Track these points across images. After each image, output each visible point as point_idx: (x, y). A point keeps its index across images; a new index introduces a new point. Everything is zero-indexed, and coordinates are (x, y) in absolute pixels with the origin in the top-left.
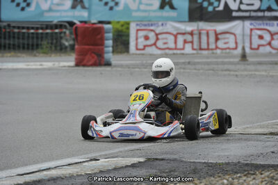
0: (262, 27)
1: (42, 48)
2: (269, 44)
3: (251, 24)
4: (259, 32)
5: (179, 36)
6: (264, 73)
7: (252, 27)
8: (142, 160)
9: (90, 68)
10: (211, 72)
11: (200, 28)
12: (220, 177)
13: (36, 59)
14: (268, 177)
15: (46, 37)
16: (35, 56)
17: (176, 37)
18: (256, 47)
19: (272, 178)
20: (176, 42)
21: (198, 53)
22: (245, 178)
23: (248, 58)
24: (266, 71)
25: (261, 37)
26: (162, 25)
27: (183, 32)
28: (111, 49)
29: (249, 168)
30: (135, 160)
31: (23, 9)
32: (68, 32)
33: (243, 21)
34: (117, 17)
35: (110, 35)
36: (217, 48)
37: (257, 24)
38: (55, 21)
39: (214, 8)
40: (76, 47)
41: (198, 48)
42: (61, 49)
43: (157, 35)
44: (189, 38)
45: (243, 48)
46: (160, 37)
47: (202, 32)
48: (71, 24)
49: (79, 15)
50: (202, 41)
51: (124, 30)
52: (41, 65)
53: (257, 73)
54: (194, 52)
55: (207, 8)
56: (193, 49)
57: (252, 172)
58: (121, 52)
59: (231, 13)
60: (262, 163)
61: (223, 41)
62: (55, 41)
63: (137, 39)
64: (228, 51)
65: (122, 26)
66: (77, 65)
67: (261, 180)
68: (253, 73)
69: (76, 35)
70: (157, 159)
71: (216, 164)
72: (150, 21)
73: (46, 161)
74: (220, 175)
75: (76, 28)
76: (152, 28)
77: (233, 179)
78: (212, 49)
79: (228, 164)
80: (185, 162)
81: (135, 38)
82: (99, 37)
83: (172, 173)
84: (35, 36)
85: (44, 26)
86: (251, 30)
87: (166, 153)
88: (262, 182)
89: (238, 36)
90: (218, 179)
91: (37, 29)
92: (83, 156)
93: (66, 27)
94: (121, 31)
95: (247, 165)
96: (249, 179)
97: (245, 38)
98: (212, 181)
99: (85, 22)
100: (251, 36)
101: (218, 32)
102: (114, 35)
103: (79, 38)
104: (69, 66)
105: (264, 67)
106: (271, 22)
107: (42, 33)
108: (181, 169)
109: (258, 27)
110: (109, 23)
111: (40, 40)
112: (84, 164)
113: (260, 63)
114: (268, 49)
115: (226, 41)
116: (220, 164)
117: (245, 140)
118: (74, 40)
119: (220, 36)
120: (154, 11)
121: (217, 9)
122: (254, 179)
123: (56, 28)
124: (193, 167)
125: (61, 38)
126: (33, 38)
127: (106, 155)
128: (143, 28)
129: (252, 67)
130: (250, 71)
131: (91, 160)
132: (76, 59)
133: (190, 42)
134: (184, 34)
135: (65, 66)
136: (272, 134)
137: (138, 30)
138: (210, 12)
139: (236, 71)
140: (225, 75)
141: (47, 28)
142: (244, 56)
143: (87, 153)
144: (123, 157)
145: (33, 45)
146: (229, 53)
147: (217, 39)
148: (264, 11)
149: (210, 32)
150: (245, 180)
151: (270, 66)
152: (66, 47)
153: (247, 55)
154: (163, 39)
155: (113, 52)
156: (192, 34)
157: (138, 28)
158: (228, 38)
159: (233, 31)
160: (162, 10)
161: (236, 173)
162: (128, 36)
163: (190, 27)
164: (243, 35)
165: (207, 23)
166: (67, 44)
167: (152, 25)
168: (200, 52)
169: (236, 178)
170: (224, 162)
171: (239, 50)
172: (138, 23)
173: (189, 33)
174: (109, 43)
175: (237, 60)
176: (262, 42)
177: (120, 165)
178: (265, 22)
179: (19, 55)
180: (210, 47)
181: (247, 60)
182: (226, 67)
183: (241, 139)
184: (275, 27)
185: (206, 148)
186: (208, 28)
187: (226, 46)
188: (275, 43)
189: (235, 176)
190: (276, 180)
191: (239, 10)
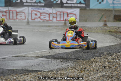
0: (37, 10)
2: (40, 17)
3: (32, 9)
4: (35, 12)
6: (36, 30)
7: (32, 10)
11: (9, 10)
12: (13, 75)
14: (33, 76)
19: (35, 76)
21: (8, 21)
23: (30, 23)
25: (36, 14)
27: (2, 11)
29: (26, 72)
33: (29, 7)
36: (17, 18)
37: (34, 9)
39: (16, 1)
41: (9, 18)
44: (5, 14)
45: (28, 19)
47: (10, 11)
50: (10, 15)
53: (34, 30)
55: (13, 1)
56: (6, 19)
57: (27, 74)
59: (23, 4)
61: (19, 16)
64: (21, 20)
67: (30, 77)
71: (12, 70)
77: (18, 76)
78: (15, 19)
86: (32, 11)
88: (31, 78)
89: (26, 14)
96: (25, 77)
97: (29, 15)
98: (9, 77)
101: (17, 12)
105: (37, 28)
106: (40, 8)
109: (34, 10)
113: (35, 26)
114: (39, 20)
115: (21, 15)
116: (14, 70)
121: (17, 2)
122: (27, 76)
124: (2, 71)
129: (31, 27)
130: (31, 29)
133: (5, 16)
134: (2, 12)
138: (14, 3)
139: (24, 29)
142: (28, 23)
146: (22, 21)
147: (17, 15)
148: (37, 3)
149: (14, 12)
150: (23, 77)
151: (39, 27)
156: (6, 12)
158: (22, 15)
159: (23, 11)
161: (20, 74)
163: (5, 9)
164: (28, 13)
165: (12, 8)
168: (9, 20)
171: (26, 19)
173: (4, 12)
175: (25, 24)
176: (37, 17)
178: (38, 8)
180: (14, 18)
182: (20, 27)
183: (24, 59)
184: (42, 10)
185: (8, 63)
186: (13, 10)
187: (21, 18)
188: (42, 17)
189: (19, 75)
190: (37, 77)
191: (27, 2)
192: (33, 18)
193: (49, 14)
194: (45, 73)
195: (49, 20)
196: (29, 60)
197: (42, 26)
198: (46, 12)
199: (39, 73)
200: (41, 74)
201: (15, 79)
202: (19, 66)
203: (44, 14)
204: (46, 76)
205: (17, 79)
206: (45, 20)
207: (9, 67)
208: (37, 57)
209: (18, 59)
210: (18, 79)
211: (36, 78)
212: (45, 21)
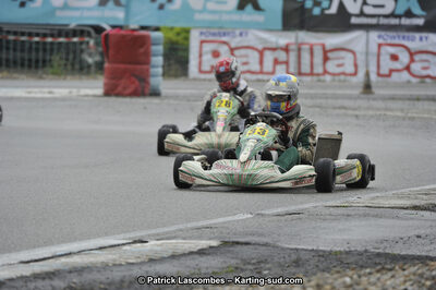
0: (397, 41)
1: (52, 66)
2: (408, 68)
3: (379, 37)
4: (392, 50)
5: (267, 53)
6: (399, 114)
7: (381, 41)
8: (214, 243)
9: (128, 100)
10: (317, 109)
11: (300, 41)
12: (338, 272)
13: (42, 83)
14: (414, 274)
15: (59, 50)
16: (41, 78)
17: (261, 53)
18: (387, 72)
19: (421, 276)
20: (261, 62)
22: (378, 275)
23: (374, 90)
24: (402, 110)
25: (394, 58)
26: (241, 34)
27: (274, 46)
28: (160, 70)
29: (383, 261)
30: (204, 244)
31: (22, 5)
32: (92, 42)
33: (368, 31)
34: (171, 20)
35: (160, 49)
36: (325, 72)
37: (389, 37)
38: (73, 25)
39: (323, 10)
40: (106, 65)
41: (296, 70)
42: (81, 69)
43: (232, 50)
44: (282, 56)
45: (367, 74)
46: (237, 52)
47: (303, 47)
48: (98, 29)
49: (110, 17)
50: (303, 61)
51: (181, 41)
52: (50, 93)
53: (389, 113)
55: (311, 10)
57: (389, 267)
58: (176, 76)
59: (349, 19)
60: (402, 253)
61: (336, 62)
62: (71, 56)
63: (201, 56)
64: (342, 77)
65: (178, 34)
66: (108, 93)
67: (402, 279)
68: (383, 113)
69: (107, 46)
70: (238, 243)
71: (330, 253)
72: (221, 28)
73: (63, 242)
74: (338, 269)
75: (107, 36)
76: (224, 39)
77: (360, 277)
78: (318, 75)
79: (348, 253)
80: (283, 249)
81: (197, 55)
82: (142, 50)
83: (262, 265)
84: (41, 47)
85: (56, 32)
86: (380, 45)
87: (252, 234)
88: (405, 281)
89: (358, 55)
90: (336, 276)
91: (45, 36)
92: (122, 236)
93: (89, 35)
94: (176, 43)
95: (379, 255)
96: (385, 277)
97: (370, 57)
98: (327, 278)
99: (121, 27)
100: (379, 55)
101: (328, 48)
102: (165, 49)
103: (111, 52)
104: (95, 96)
105: (399, 104)
106: (411, 34)
107: (52, 43)
108: (276, 259)
109: (389, 41)
110: (157, 29)
111: (48, 52)
112: (124, 248)
113: (393, 98)
114: (405, 76)
115: (340, 62)
116: (336, 253)
117: (376, 216)
118: (102, 54)
120: (229, 13)
121: (327, 12)
122: (393, 277)
123: (75, 36)
124: (294, 257)
125: (82, 51)
126: (37, 50)
127: (158, 235)
128: (211, 38)
129: (380, 104)
130: (378, 109)
131: (135, 242)
132: (105, 85)
133: (283, 63)
134: (274, 49)
135: (87, 96)
136: (415, 208)
137: (202, 42)
138: (316, 16)
139: (355, 109)
140: (338, 115)
141: (60, 35)
142: (368, 87)
143: (128, 232)
144: (184, 239)
145: (37, 61)
146: (345, 81)
147: (326, 59)
148: (399, 17)
149: (315, 47)
150: (378, 279)
151: (407, 102)
152: (89, 66)
153: (373, 85)
155: (164, 75)
156: (286, 49)
157: (203, 38)
158: (343, 58)
159: (350, 47)
160: (241, 12)
161: (362, 267)
162: (187, 50)
163: (284, 39)
164: (367, 54)
165: (310, 34)
166: (90, 60)
167: (224, 34)
169: (365, 275)
170: (342, 249)
171: (361, 74)
172: (204, 30)
173: (282, 49)
174: (158, 60)
175: (357, 92)
176: (397, 65)
177: (180, 252)
178: (401, 34)
179: (15, 75)
180: (315, 71)
181: (372, 93)
182: (340, 102)
183: (368, 215)
184: (416, 42)
185: (314, 228)
186: (313, 41)
187: (341, 70)
188: (416, 67)
189: (362, 272)
190: (427, 279)
191: (362, 14)
192: (384, 70)
197: (418, 99)
198: (430, 49)
201: (351, 286)
203: (424, 56)
205: (358, 284)
206: (429, 76)
209: (348, 215)
210: (361, 287)
211: (423, 281)
212: (428, 80)
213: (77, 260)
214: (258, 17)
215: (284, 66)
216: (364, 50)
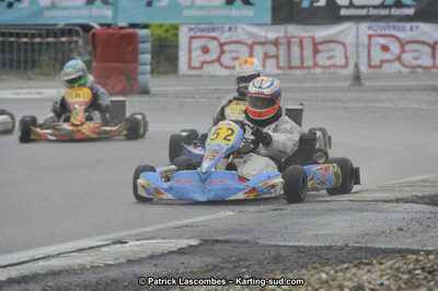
0: (387, 32)
1: (40, 67)
2: (399, 59)
3: (369, 28)
4: (382, 41)
5: (257, 47)
6: (389, 105)
7: (371, 32)
8: (194, 242)
11: (289, 35)
12: (315, 268)
13: (31, 83)
14: (391, 268)
15: (47, 50)
16: (30, 79)
17: (251, 48)
18: (378, 63)
19: (398, 270)
21: (285, 74)
22: (354, 270)
23: (363, 81)
24: (392, 101)
25: (385, 48)
26: (230, 29)
27: (264, 40)
28: (148, 68)
29: (362, 255)
30: (183, 243)
31: (10, 5)
32: (81, 41)
33: (358, 23)
34: (158, 17)
35: (148, 46)
36: (316, 65)
37: (380, 27)
38: (61, 24)
39: (312, 3)
40: (94, 64)
41: (286, 65)
43: (221, 45)
44: (272, 50)
45: (357, 66)
46: (226, 48)
47: (293, 40)
48: (86, 28)
49: (99, 15)
50: (292, 54)
51: (170, 38)
52: (38, 93)
53: (377, 105)
54: (280, 72)
55: (300, 3)
56: (279, 67)
57: (367, 261)
58: (165, 73)
59: (339, 11)
60: (383, 247)
61: (325, 55)
62: (60, 56)
63: (190, 52)
64: (333, 70)
65: (167, 31)
67: (379, 273)
68: (372, 104)
69: (94, 46)
70: (217, 241)
71: (311, 248)
72: (210, 23)
73: (42, 245)
74: (315, 265)
75: (94, 34)
76: (213, 34)
77: (336, 272)
78: (308, 68)
79: (329, 248)
80: (263, 246)
81: (186, 51)
82: (129, 48)
83: (242, 263)
84: (29, 47)
85: (44, 32)
87: (233, 232)
88: (382, 276)
89: (348, 48)
90: (312, 272)
91: (33, 36)
92: (102, 237)
93: (77, 34)
94: (165, 40)
95: (360, 249)
96: (362, 272)
97: (360, 49)
98: (304, 275)
99: (108, 26)
101: (317, 40)
102: (153, 46)
103: (99, 51)
105: (390, 95)
106: (401, 24)
107: (40, 43)
108: (256, 256)
109: (379, 32)
110: (146, 26)
111: (37, 53)
112: (103, 249)
113: (382, 89)
114: (396, 66)
115: (331, 54)
116: (317, 249)
117: (357, 210)
118: (90, 54)
119: (320, 47)
120: (217, 8)
121: (316, 4)
122: (369, 271)
123: (63, 35)
124: (273, 254)
125: (71, 50)
126: (26, 51)
127: (138, 235)
128: (199, 34)
129: (370, 96)
130: (368, 101)
131: (115, 243)
133: (273, 57)
134: (264, 44)
137: (191, 38)
138: (305, 9)
139: (345, 102)
140: (327, 108)
141: (48, 35)
142: (357, 78)
143: (108, 233)
144: (164, 238)
145: (26, 62)
146: (335, 73)
147: (316, 52)
148: (389, 7)
149: (304, 40)
150: (354, 274)
151: (398, 93)
153: (362, 76)
154: (231, 51)
155: (152, 72)
156: (276, 43)
157: (192, 34)
159: (340, 39)
160: (229, 7)
161: (343, 262)
162: (176, 46)
163: (273, 33)
164: (357, 45)
165: (299, 26)
167: (214, 30)
168: (289, 72)
169: (341, 271)
170: (323, 245)
171: (351, 66)
172: (193, 26)
173: (271, 43)
174: (147, 58)
175: (346, 84)
176: (388, 56)
177: (159, 251)
178: (391, 24)
179: (5, 77)
180: (306, 65)
181: (362, 85)
182: (329, 95)
183: (351, 209)
184: (407, 31)
185: (295, 224)
186: (303, 34)
187: (331, 62)
188: (407, 57)
189: (339, 268)
190: (404, 273)
191: (351, 5)
192: (376, 61)
193: (433, 47)
194: (431, 257)
195: (434, 66)
196: (371, 211)
197: (409, 89)
198: (421, 39)
199: (409, 256)
200: (417, 261)
201: (327, 282)
202: (335, 235)
203: (415, 46)
204: (435, 266)
205: (333, 280)
206: (420, 66)
207: (298, 240)
208: (398, 200)
209: (331, 210)
210: (336, 283)
211: (400, 275)
212: (419, 70)
213: (55, 263)
214: (248, 12)
215: (274, 60)
216: (355, 42)
